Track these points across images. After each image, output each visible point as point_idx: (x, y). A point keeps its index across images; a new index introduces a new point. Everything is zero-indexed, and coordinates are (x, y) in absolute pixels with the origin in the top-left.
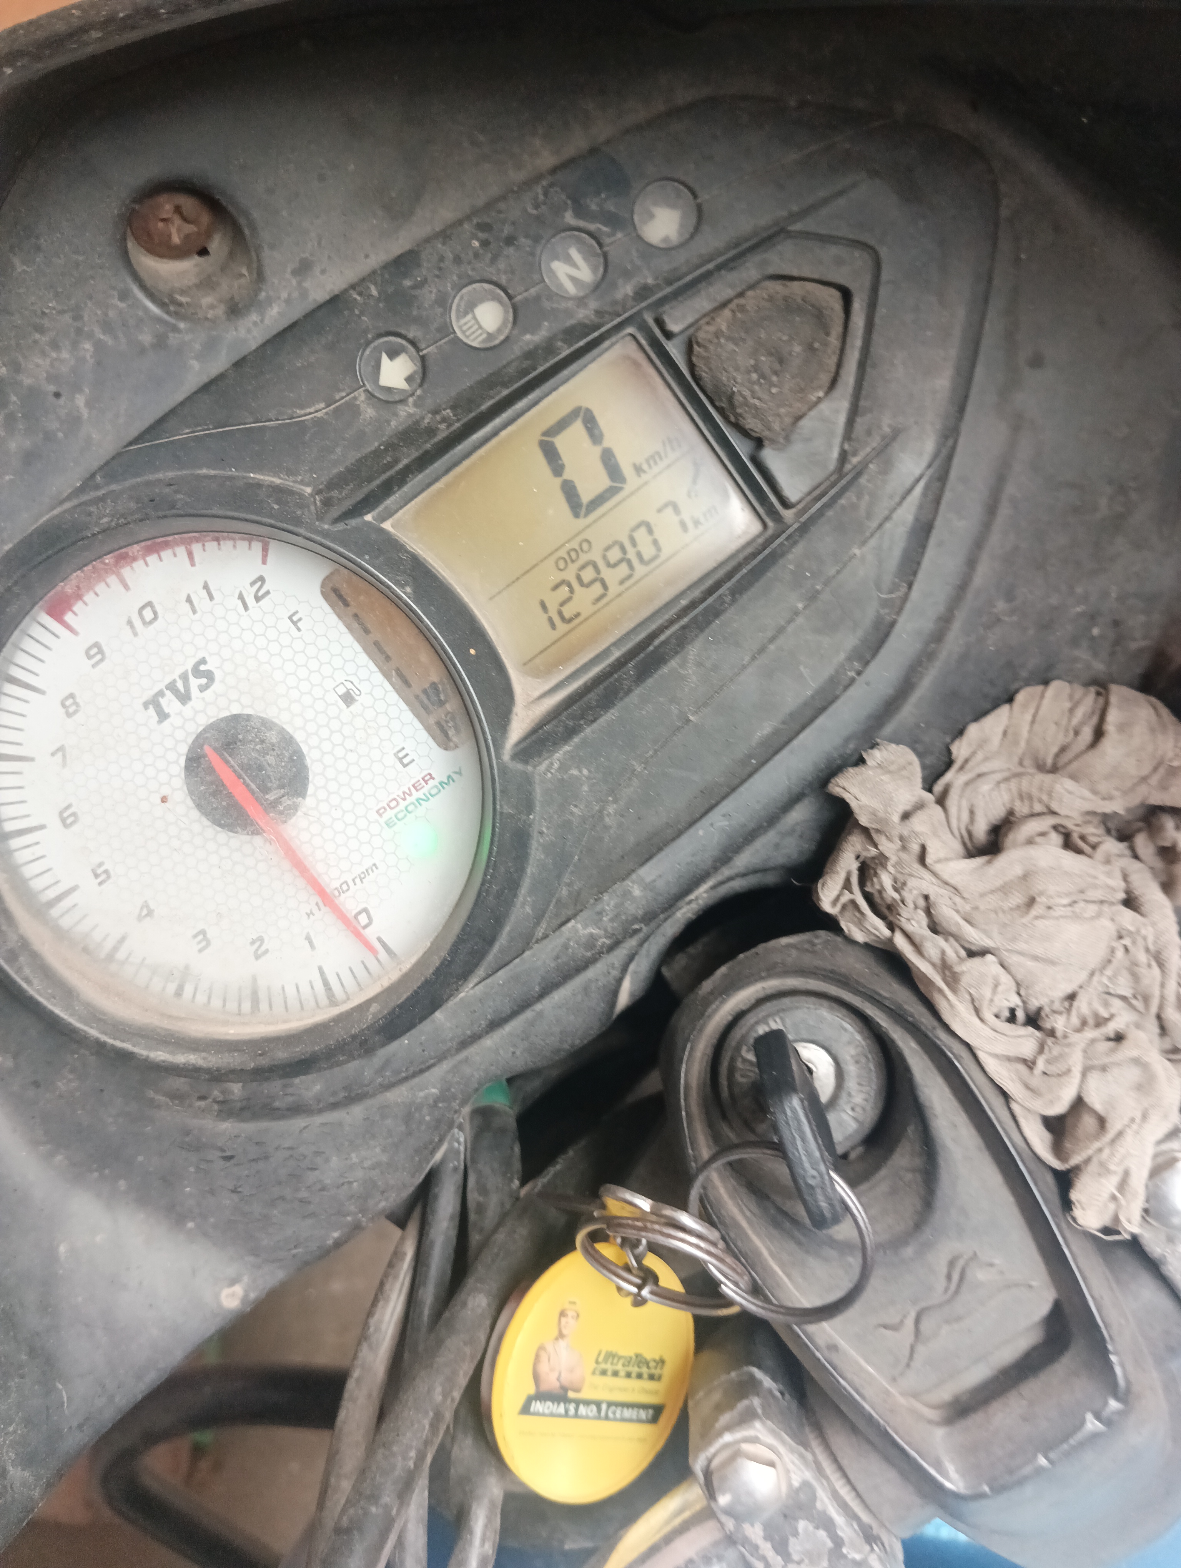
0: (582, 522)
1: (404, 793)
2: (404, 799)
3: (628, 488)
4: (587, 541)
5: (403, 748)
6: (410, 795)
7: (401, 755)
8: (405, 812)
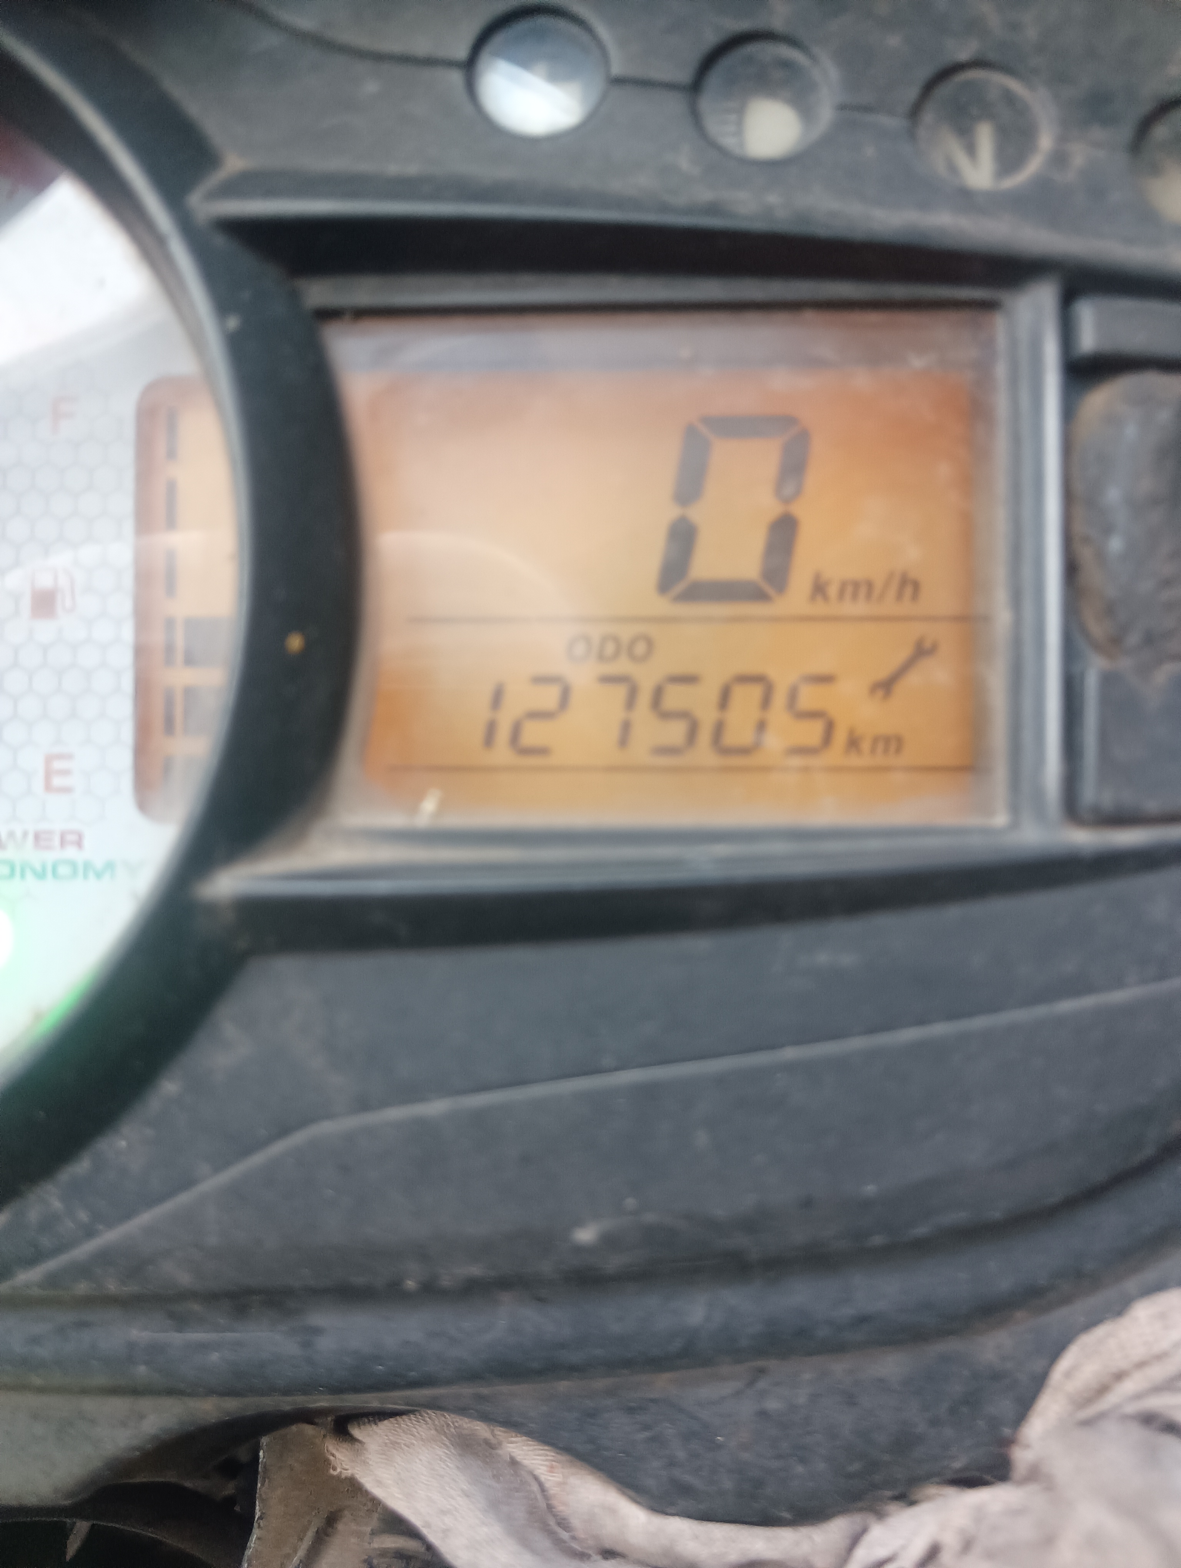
0: (663, 606)
1: (11, 834)
3: (781, 606)
4: (650, 643)
5: (68, 757)
6: (19, 846)
7: (57, 765)
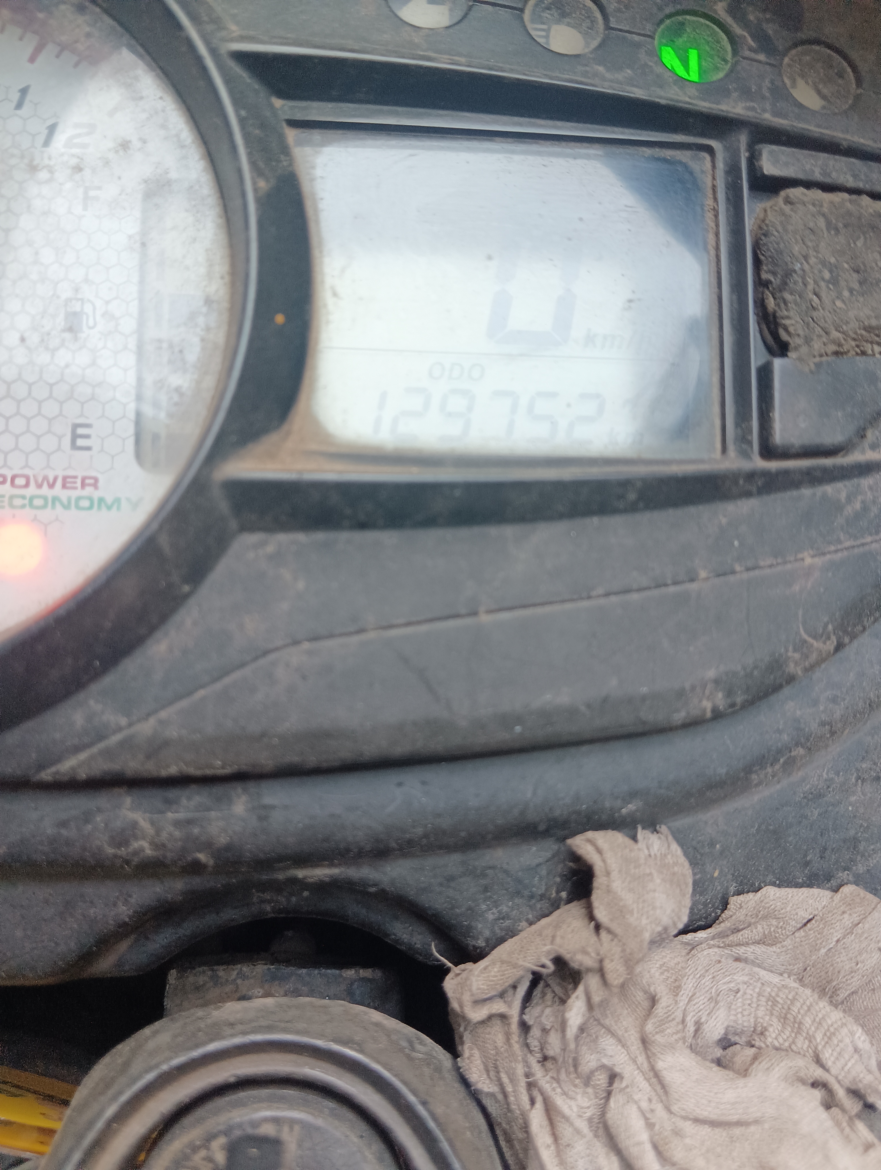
0: (490, 346)
1: (45, 478)
2: (39, 486)
3: (565, 350)
4: (482, 369)
5: (88, 426)
6: (52, 486)
8: (26, 502)
